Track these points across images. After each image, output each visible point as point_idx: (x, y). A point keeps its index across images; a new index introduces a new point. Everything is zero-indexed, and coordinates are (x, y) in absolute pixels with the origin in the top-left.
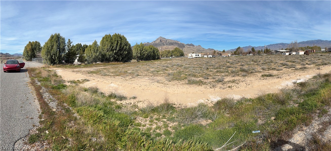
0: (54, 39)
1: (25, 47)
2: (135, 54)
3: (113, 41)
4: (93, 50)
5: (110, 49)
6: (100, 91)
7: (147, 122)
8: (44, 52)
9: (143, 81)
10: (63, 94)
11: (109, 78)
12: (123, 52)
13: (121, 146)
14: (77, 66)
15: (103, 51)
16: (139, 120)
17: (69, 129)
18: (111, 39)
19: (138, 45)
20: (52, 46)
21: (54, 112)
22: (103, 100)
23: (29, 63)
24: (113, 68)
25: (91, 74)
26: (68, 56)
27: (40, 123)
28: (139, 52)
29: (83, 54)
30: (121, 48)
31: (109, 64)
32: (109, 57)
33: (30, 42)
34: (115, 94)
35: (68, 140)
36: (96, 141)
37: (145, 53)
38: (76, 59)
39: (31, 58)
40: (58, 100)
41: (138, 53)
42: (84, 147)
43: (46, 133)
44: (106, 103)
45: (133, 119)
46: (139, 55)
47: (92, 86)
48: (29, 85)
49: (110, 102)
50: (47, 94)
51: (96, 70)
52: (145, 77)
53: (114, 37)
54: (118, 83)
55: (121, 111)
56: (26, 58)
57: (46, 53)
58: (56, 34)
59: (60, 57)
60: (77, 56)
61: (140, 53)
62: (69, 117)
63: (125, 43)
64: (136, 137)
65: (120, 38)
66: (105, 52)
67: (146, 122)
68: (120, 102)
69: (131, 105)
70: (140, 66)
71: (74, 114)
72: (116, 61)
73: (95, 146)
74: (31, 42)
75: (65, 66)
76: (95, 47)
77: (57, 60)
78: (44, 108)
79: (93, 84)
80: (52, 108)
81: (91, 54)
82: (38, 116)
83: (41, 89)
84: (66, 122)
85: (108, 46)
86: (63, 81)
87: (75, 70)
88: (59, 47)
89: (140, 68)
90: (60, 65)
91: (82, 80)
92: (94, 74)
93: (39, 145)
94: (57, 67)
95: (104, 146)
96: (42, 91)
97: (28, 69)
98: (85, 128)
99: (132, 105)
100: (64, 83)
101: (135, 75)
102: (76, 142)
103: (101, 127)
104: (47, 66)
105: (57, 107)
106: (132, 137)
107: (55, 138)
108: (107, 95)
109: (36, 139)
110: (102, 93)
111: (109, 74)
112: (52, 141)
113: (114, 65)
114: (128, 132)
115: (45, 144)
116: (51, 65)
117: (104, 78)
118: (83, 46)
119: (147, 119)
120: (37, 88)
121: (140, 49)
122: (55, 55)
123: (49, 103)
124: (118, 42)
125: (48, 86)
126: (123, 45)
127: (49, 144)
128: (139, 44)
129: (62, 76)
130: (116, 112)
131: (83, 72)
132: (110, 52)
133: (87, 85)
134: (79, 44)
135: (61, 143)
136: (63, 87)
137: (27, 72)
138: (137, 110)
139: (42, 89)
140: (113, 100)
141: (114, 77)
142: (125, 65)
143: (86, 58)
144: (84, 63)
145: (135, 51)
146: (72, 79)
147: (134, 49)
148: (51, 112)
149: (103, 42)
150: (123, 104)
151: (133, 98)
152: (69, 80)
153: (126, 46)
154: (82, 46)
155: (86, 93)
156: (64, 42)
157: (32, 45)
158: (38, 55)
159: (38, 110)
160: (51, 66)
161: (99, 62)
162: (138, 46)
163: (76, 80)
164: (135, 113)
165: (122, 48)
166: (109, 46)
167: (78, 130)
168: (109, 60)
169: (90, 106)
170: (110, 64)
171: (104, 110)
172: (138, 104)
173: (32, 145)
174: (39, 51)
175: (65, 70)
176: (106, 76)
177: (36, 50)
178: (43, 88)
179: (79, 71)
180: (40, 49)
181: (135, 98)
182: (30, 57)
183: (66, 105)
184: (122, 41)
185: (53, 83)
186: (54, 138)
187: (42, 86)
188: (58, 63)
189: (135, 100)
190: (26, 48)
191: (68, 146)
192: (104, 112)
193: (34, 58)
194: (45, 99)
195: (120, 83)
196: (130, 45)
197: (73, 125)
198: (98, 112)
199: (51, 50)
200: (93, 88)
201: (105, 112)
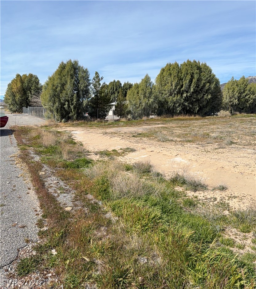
0: (66, 70)
1: (9, 85)
2: (228, 100)
3: (183, 74)
4: (143, 94)
5: (177, 90)
6: (154, 170)
7: (247, 242)
8: (46, 95)
9: (242, 155)
10: (86, 176)
11: (171, 147)
12: (202, 95)
13: (195, 280)
14: (112, 123)
15: (162, 94)
16: (231, 234)
17: (97, 243)
18: (179, 71)
19: (236, 82)
20: (63, 85)
21: (68, 212)
22: (160, 188)
23: (18, 116)
24: (180, 127)
25: (139, 138)
26: (95, 104)
27: (39, 235)
28: (237, 95)
29: (123, 100)
30: (199, 89)
31: (173, 120)
32: (174, 105)
33: (18, 76)
34: (183, 177)
35: (94, 263)
36: (147, 263)
37: (249, 97)
38: (109, 110)
39: (21, 107)
40: (76, 189)
41: (233, 97)
42: (124, 274)
43: (52, 254)
44: (167, 193)
45: (218, 229)
46: (236, 102)
47: (141, 160)
48: (17, 161)
49: (174, 191)
50: (53, 178)
51: (149, 130)
52: (246, 147)
53: (185, 67)
54: (190, 156)
55: (195, 211)
56: (11, 107)
57: (51, 98)
58: (70, 61)
59: (79, 106)
60: (113, 104)
61: (239, 97)
62: (96, 220)
63: (209, 79)
64: (225, 266)
65: (197, 69)
66: (165, 96)
67: (245, 241)
68: (192, 194)
69: (216, 202)
70: (237, 125)
71: (106, 213)
72: (186, 114)
73: (144, 272)
74: (21, 75)
75: (89, 123)
76: (146, 87)
77: (73, 112)
78: (46, 207)
79: (143, 157)
80: (63, 205)
81: (138, 101)
82: (36, 221)
83: (41, 169)
84: (90, 229)
85: (172, 85)
86: (86, 152)
87: (109, 130)
88: (76, 86)
89: (237, 128)
90: (80, 121)
91: (121, 149)
92: (144, 139)
93: (37, 279)
94: (73, 125)
95: (161, 273)
96: (44, 173)
97: (15, 129)
98: (126, 239)
99: (218, 202)
100: (88, 156)
101: (226, 142)
102: (109, 266)
103: (156, 238)
104: (52, 123)
105: (74, 202)
106: (218, 265)
107: (70, 263)
108: (167, 178)
109: (31, 267)
110: (158, 174)
111: (171, 139)
112: (64, 269)
113: (182, 122)
114: (209, 255)
115: (50, 275)
116: (61, 122)
117: (163, 146)
118: (124, 86)
119: (247, 234)
120: (33, 167)
121: (240, 90)
122: (68, 101)
123: (58, 196)
124: (192, 77)
125: (55, 163)
126: (203, 82)
127: (58, 274)
128: (238, 79)
129: (84, 143)
130: (185, 211)
131: (123, 135)
132: (176, 96)
133: (131, 159)
134: (116, 81)
135: (81, 271)
136: (86, 163)
137: (13, 135)
138: (226, 212)
139: (44, 169)
140: (178, 189)
141: (181, 144)
142: (206, 120)
143: (130, 108)
144: (126, 117)
145: (229, 92)
146: (102, 148)
147: (227, 89)
148: (62, 213)
149: (162, 77)
150: (199, 197)
151: (220, 190)
152: (96, 150)
153: (208, 84)
154: (122, 85)
155: (129, 174)
156: (86, 78)
157: (22, 82)
158: (35, 102)
159: (36, 211)
160: (62, 124)
161: (153, 115)
162: (235, 84)
163: (110, 149)
164: (224, 219)
165: (202, 88)
166: (174, 85)
167: (113, 244)
168: (173, 112)
169: (135, 199)
170: (175, 120)
171: (163, 205)
172: (229, 202)
173: (25, 279)
174: (37, 94)
175: (90, 131)
176: (167, 142)
177: (31, 92)
178: (46, 167)
179: (117, 133)
180: (38, 90)
181: (223, 189)
182: (18, 105)
183: (90, 198)
184: (202, 74)
185: (65, 157)
186: (68, 262)
187: (44, 163)
188: (75, 117)
189: (224, 194)
190: (10, 87)
191: (95, 274)
192: (162, 209)
193: (27, 107)
194: (49, 189)
195: (193, 157)
196: (217, 82)
197: (105, 234)
198: (151, 210)
199: (62, 92)
200: (143, 165)
201: (164, 210)
